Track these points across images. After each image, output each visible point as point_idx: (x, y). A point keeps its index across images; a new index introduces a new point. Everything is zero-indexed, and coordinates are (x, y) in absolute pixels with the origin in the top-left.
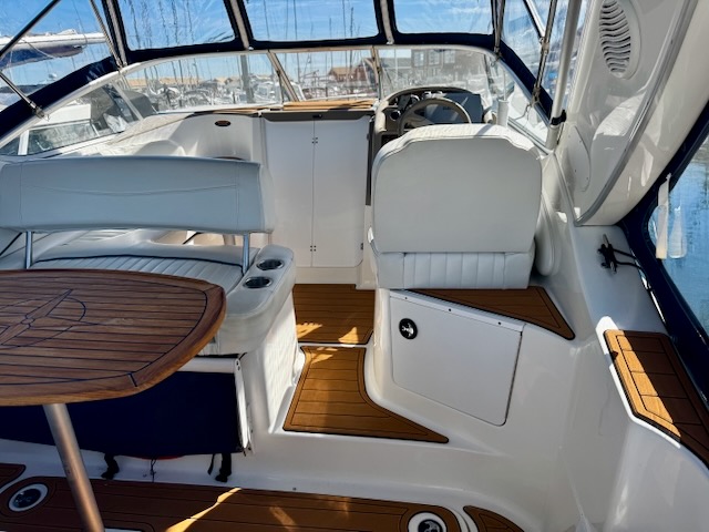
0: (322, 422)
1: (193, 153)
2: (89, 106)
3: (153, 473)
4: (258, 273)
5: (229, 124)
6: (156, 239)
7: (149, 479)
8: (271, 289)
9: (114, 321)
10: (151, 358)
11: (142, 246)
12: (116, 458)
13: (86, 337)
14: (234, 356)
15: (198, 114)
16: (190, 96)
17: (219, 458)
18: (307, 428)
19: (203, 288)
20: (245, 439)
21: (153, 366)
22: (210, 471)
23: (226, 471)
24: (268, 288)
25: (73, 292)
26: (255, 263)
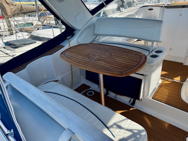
0: (165, 100)
1: (140, 17)
2: (117, 5)
3: (116, 97)
4: (154, 53)
5: (153, 9)
6: (127, 40)
7: (115, 98)
8: (158, 59)
9: (118, 59)
10: (126, 69)
11: (123, 42)
12: (108, 91)
13: (111, 61)
14: (143, 75)
15: (144, 6)
16: (139, 2)
17: (132, 99)
18: (159, 100)
19: (141, 55)
20: (141, 97)
21: (127, 71)
22: (129, 102)
23: (133, 103)
24: (157, 58)
25: (109, 51)
26: (154, 51)
